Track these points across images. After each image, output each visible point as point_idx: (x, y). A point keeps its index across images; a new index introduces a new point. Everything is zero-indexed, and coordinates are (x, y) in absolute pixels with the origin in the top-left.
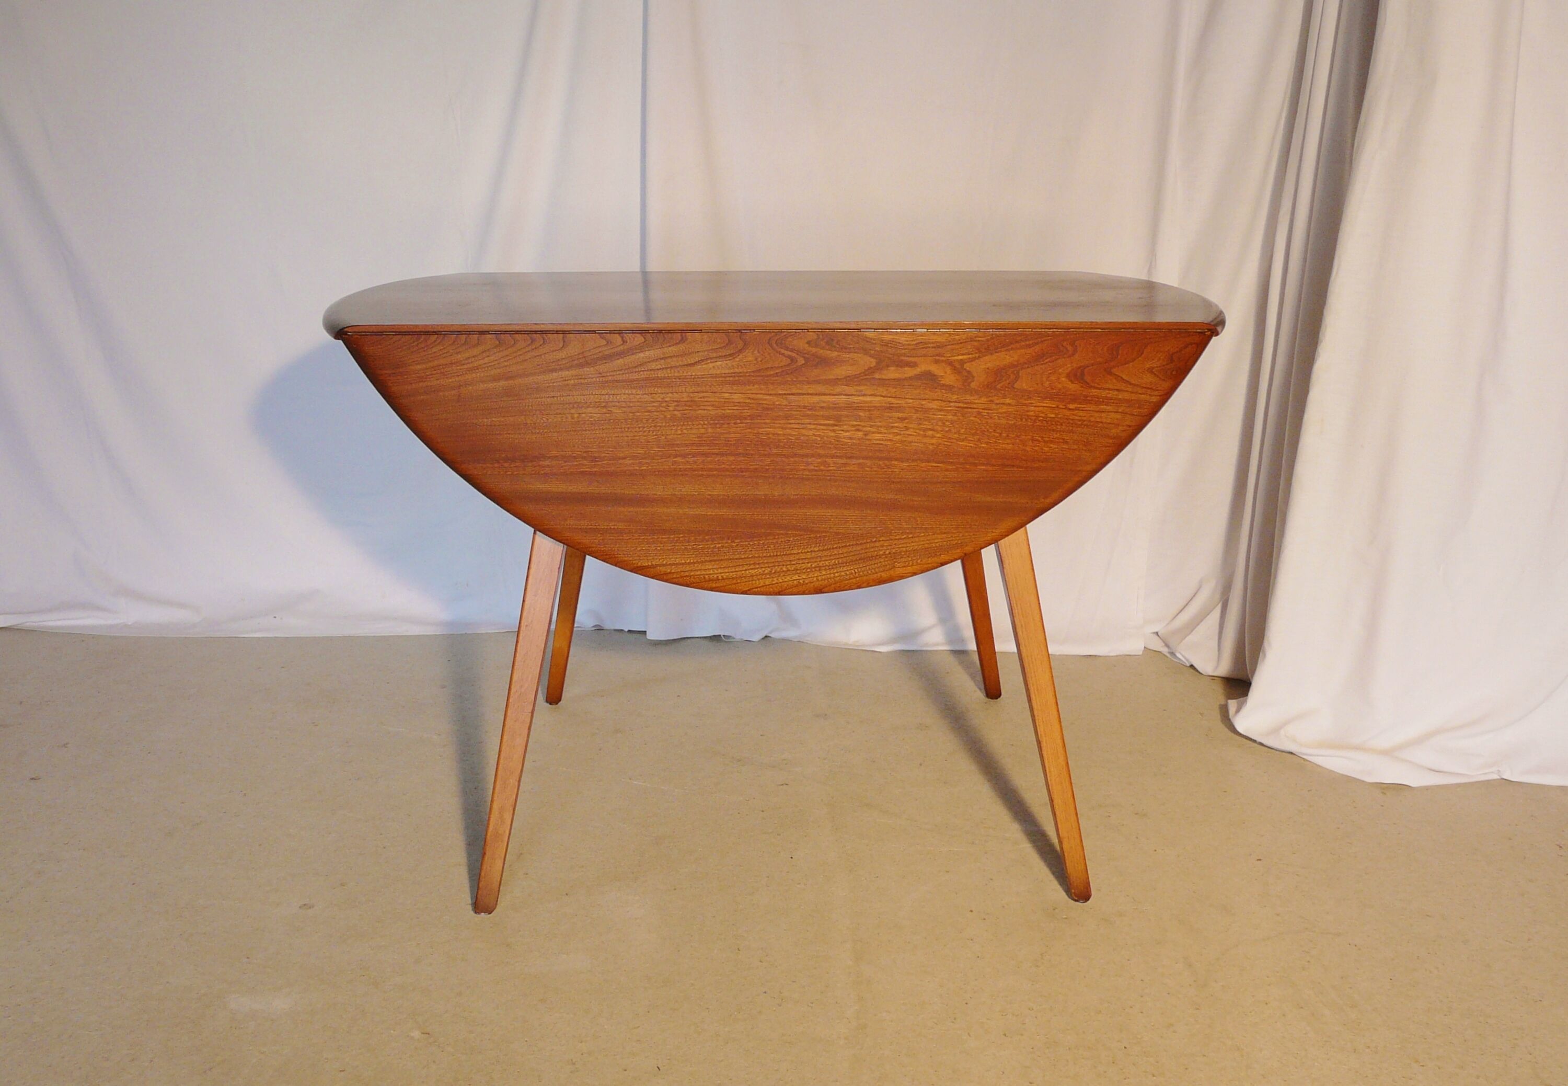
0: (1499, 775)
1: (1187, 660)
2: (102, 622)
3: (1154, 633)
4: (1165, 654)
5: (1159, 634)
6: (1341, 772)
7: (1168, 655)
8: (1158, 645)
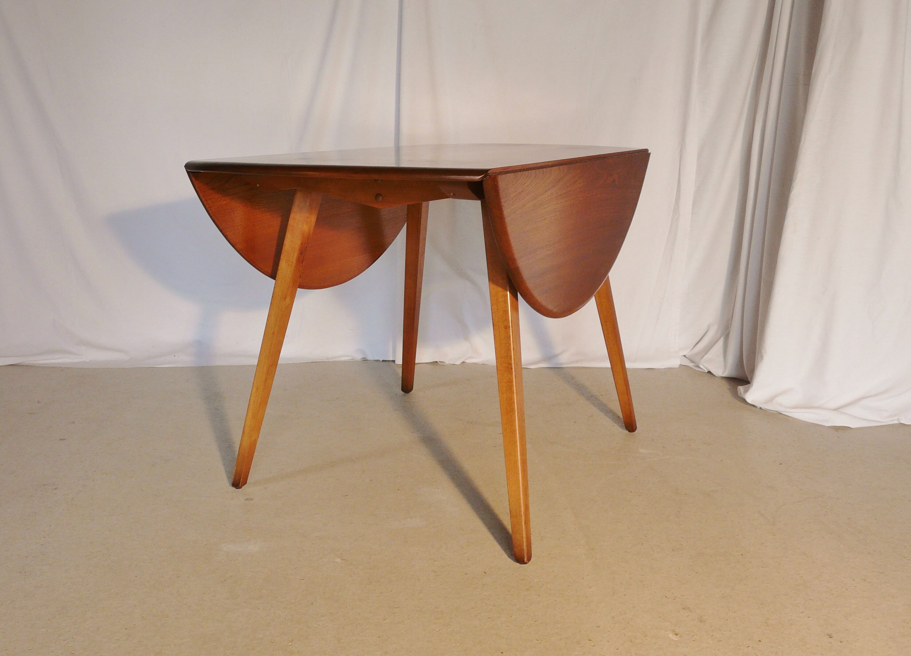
0: (898, 421)
1: (707, 368)
2: (72, 361)
3: (683, 356)
4: (691, 367)
5: (686, 356)
6: (810, 421)
7: (694, 368)
8: (687, 363)
